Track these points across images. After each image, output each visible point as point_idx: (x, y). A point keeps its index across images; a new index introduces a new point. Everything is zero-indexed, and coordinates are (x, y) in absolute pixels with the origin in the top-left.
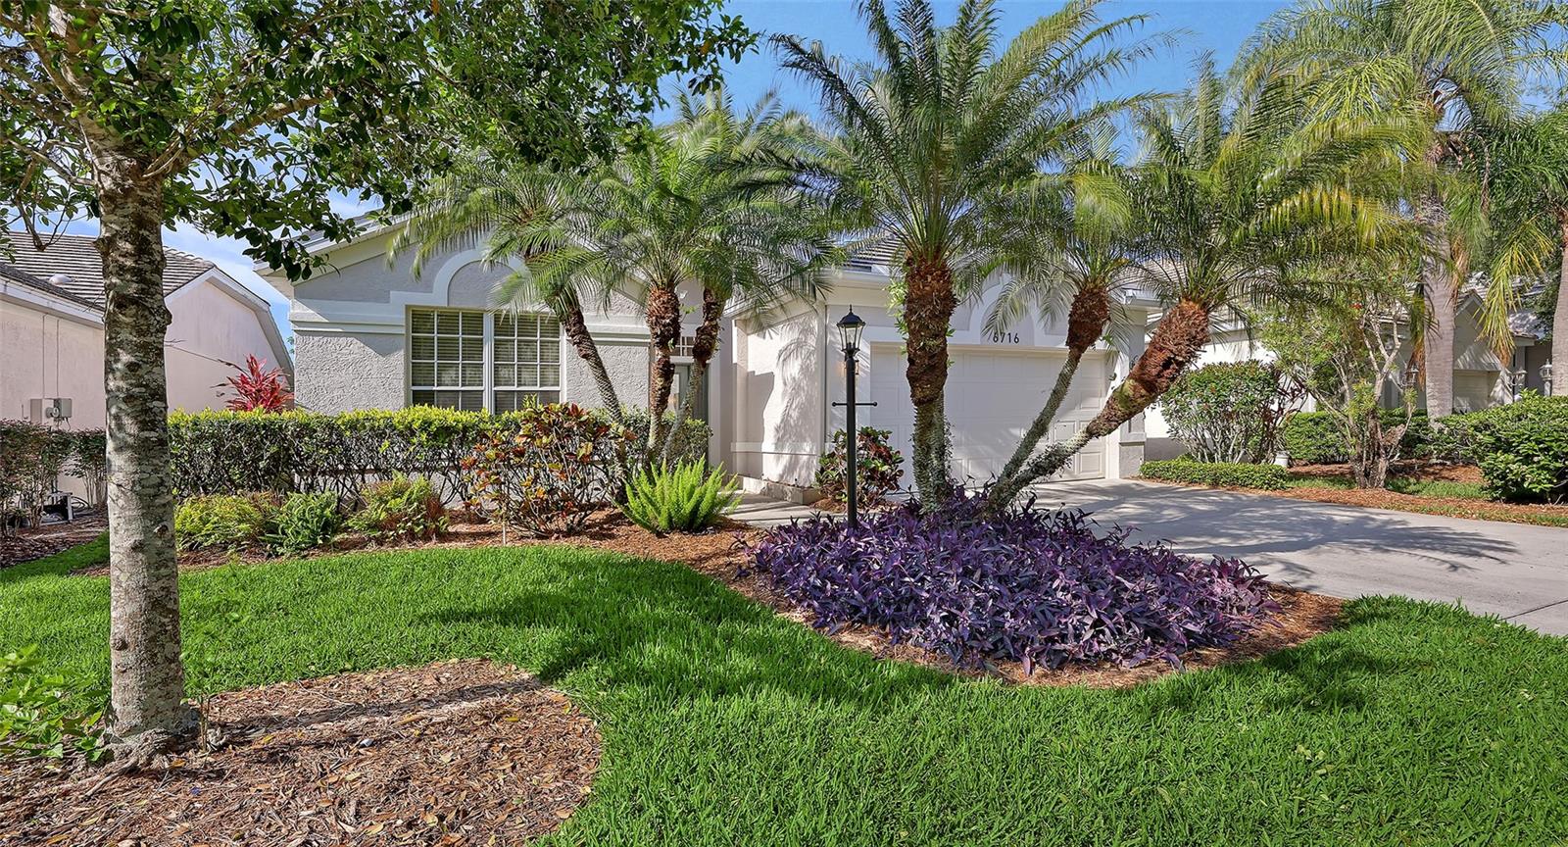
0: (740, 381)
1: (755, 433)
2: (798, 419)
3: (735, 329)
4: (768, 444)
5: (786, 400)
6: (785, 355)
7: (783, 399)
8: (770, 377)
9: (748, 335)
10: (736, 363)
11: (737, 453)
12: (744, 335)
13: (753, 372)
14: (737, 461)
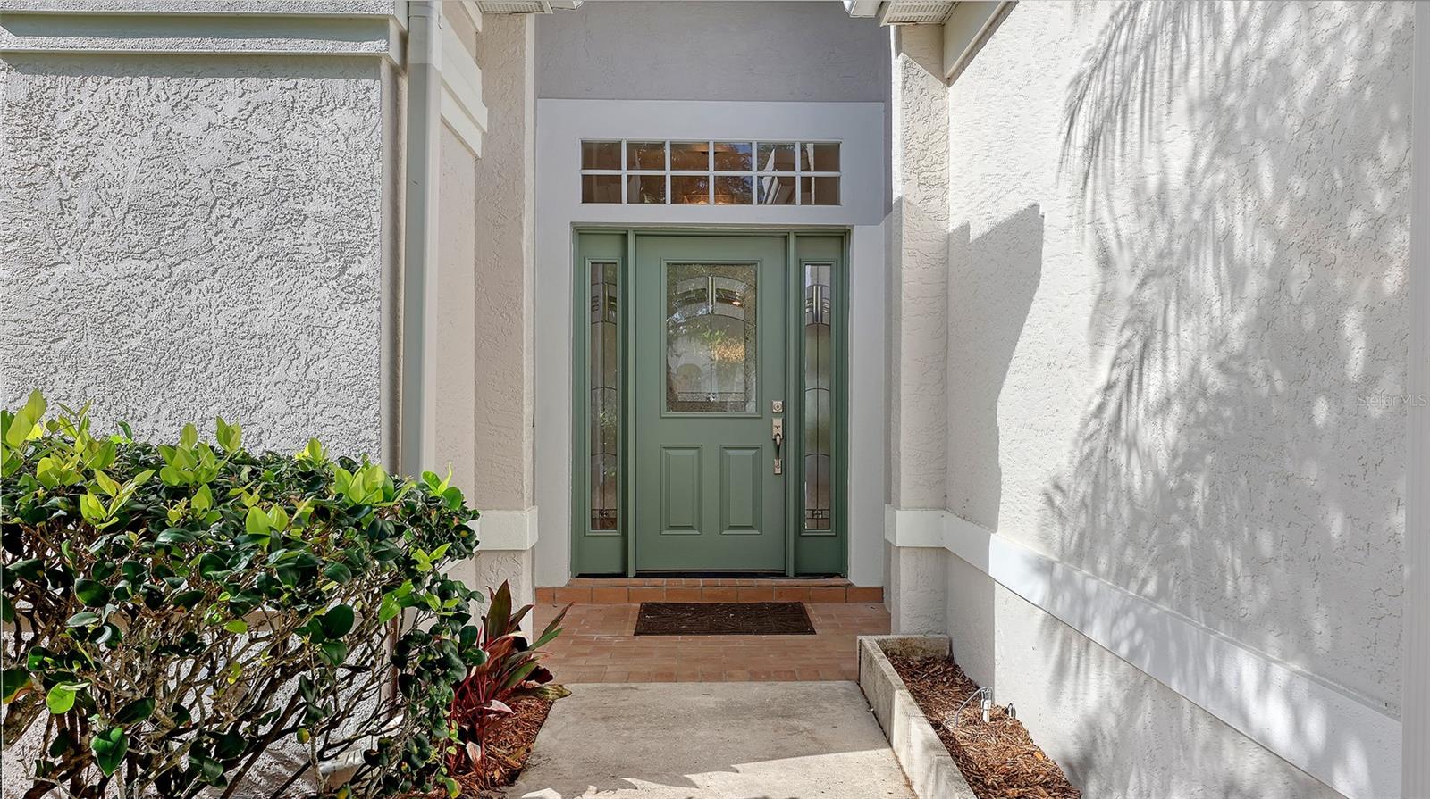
4: (1011, 556)
5: (1113, 341)
7: (1099, 328)
8: (1022, 234)
9: (949, 81)
10: (900, 200)
11: (902, 551)
12: (934, 84)
13: (965, 229)
14: (904, 586)
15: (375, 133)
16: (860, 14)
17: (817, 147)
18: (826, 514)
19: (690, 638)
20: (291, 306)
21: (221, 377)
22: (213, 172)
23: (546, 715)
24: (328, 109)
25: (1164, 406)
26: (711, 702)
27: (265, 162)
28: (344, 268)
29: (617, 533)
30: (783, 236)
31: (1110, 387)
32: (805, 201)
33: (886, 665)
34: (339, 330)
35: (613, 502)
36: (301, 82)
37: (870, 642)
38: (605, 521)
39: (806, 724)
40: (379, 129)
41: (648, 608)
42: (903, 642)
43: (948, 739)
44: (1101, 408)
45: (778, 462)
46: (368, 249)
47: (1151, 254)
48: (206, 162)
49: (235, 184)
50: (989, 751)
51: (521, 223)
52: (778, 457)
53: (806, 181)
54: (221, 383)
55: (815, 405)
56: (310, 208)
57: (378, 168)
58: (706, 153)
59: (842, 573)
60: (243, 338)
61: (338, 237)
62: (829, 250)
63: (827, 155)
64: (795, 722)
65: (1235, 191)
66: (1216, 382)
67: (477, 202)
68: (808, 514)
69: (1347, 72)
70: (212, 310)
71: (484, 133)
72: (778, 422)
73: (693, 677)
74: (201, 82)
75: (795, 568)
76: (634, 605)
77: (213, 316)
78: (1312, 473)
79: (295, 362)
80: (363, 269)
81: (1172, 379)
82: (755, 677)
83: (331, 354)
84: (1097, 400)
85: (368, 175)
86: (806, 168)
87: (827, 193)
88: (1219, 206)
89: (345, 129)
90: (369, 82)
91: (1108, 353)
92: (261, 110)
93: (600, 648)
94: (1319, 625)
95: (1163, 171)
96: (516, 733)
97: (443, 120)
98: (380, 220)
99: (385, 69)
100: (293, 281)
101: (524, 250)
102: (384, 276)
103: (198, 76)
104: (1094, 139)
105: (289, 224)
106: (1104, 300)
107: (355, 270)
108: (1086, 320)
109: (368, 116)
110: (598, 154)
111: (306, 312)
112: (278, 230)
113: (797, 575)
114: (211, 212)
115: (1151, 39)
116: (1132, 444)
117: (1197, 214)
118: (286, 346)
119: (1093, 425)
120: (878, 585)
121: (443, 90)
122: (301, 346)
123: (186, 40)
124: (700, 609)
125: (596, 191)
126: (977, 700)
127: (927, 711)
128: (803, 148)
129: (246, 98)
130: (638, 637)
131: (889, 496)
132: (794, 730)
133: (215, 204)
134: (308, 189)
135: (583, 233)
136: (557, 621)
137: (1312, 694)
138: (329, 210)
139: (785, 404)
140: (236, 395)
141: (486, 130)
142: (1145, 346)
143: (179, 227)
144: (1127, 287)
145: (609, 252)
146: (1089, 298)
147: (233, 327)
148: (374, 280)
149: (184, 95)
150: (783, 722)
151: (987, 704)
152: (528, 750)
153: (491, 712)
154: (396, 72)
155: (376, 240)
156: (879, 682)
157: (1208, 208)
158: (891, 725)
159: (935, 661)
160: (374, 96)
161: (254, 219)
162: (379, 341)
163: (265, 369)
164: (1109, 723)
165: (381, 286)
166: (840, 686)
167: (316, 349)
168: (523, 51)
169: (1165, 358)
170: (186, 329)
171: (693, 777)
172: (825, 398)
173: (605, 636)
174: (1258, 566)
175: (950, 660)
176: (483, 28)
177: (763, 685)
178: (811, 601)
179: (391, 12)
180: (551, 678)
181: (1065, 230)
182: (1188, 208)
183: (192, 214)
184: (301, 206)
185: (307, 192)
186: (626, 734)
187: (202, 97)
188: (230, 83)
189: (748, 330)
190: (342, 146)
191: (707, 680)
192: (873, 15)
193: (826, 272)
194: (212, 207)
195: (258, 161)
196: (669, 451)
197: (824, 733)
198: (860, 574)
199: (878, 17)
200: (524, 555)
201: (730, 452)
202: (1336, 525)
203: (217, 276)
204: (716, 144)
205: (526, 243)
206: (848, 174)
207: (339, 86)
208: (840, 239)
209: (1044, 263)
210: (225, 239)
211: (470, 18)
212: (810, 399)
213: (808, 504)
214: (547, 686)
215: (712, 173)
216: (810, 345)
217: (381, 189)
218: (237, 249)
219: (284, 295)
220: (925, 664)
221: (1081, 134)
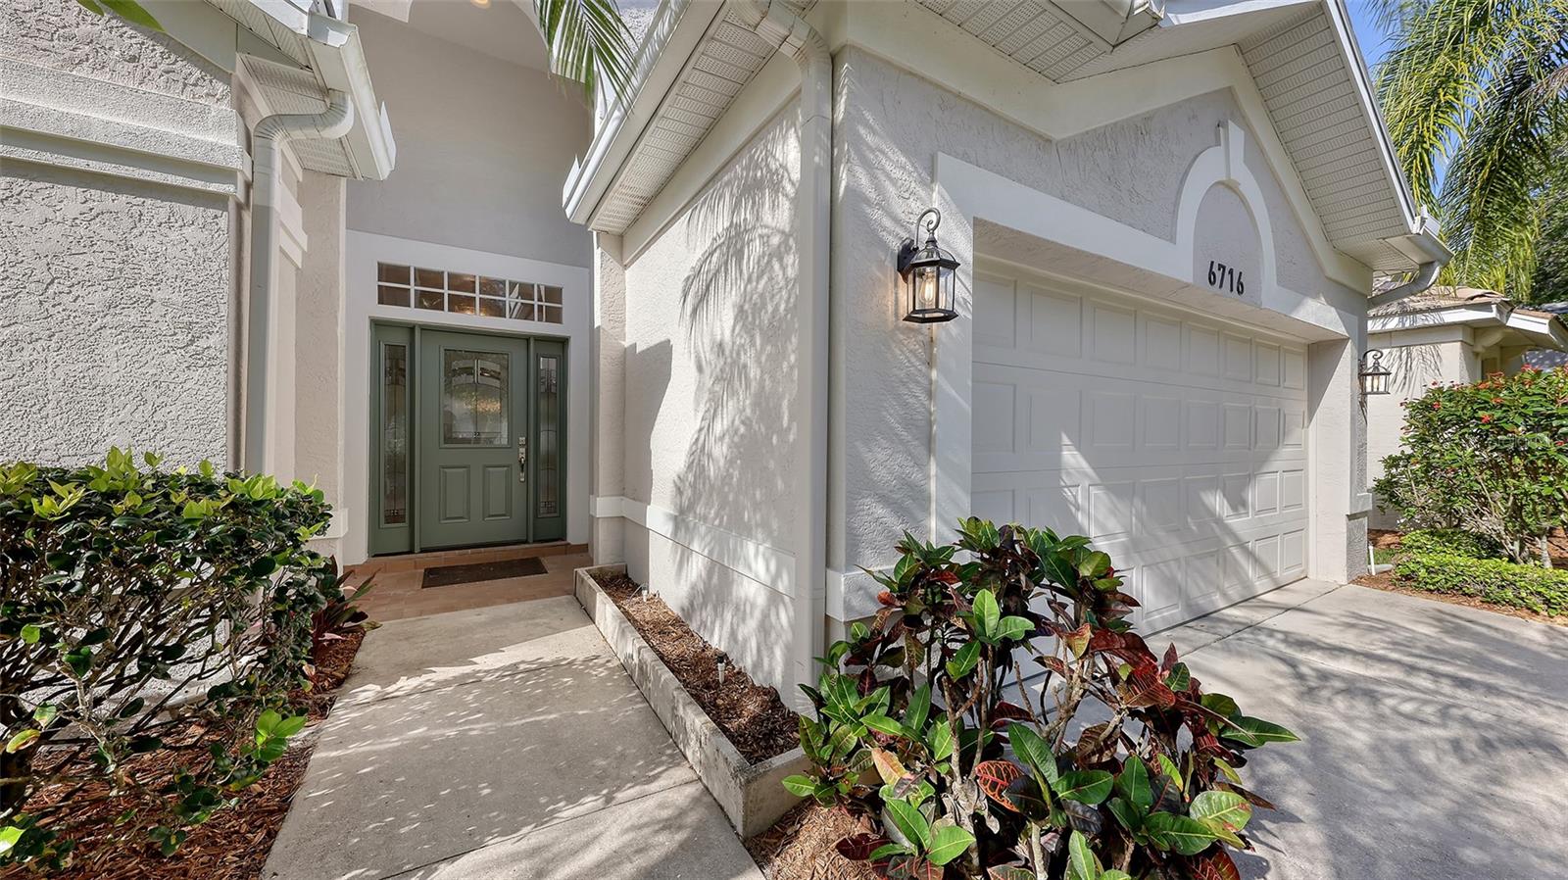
0: (605, 365)
1: (634, 482)
2: (730, 462)
3: (597, 252)
4: (658, 516)
5: (702, 408)
6: (699, 292)
7: (697, 402)
8: (662, 354)
9: (626, 267)
10: (599, 327)
11: (600, 520)
12: (617, 267)
13: (634, 346)
14: (601, 537)
15: (222, 249)
16: (576, 221)
17: (546, 288)
18: (553, 504)
19: (464, 585)
20: (137, 365)
21: (58, 418)
22: (50, 257)
23: (360, 644)
24: (177, 225)
25: (722, 438)
26: (483, 618)
27: (109, 256)
28: (192, 342)
29: (406, 524)
30: (526, 339)
31: (701, 430)
32: (540, 320)
33: (592, 582)
34: (187, 386)
35: (403, 505)
36: (149, 202)
37: (581, 571)
38: (393, 518)
39: (545, 621)
40: (227, 245)
41: (429, 572)
42: (601, 569)
43: (626, 613)
44: (697, 440)
45: (522, 475)
46: (216, 330)
47: (718, 369)
48: (42, 249)
49: (76, 269)
50: (646, 615)
51: (336, 317)
52: (522, 471)
53: (540, 307)
54: (58, 422)
55: (546, 440)
56: (157, 295)
57: (225, 273)
58: (474, 282)
59: (563, 536)
60: (84, 388)
61: (186, 319)
62: (556, 349)
63: (553, 294)
64: (537, 621)
65: (747, 347)
66: (742, 429)
67: (297, 299)
68: (542, 505)
69: (783, 307)
70: (49, 365)
71: (303, 252)
72: (522, 450)
73: (469, 607)
74: (36, 185)
75: (534, 535)
76: (419, 571)
77: (49, 370)
78: (772, 464)
79: (141, 408)
80: (211, 342)
81: (725, 427)
82: (510, 601)
83: (178, 403)
84: (696, 436)
85: (216, 277)
86: (540, 300)
87: (554, 316)
88: (742, 353)
89: (192, 241)
90: (219, 213)
91: (700, 415)
92: (106, 216)
93: (397, 599)
94: (775, 526)
95: (722, 334)
96: (336, 658)
97: (282, 250)
98: (226, 310)
99: (231, 205)
100: (139, 347)
101: (339, 335)
102: (230, 349)
103: (34, 179)
104: (695, 311)
105: (136, 305)
106: (699, 388)
107: (202, 343)
108: (692, 399)
109: (216, 235)
110: (387, 272)
111: (154, 371)
112: (124, 308)
113: (534, 542)
114: (47, 288)
115: (718, 271)
116: (710, 456)
117: (734, 355)
118: (131, 396)
119: (694, 448)
120: (585, 542)
121: (281, 230)
122: (147, 396)
123: (21, 149)
124: (469, 568)
125: (386, 297)
126: (640, 593)
127: (615, 602)
128: (538, 286)
129: (90, 204)
130: (425, 589)
131: (592, 490)
132: (537, 625)
133: (52, 282)
134: (156, 280)
135: (377, 325)
136: (368, 581)
137: (772, 554)
138: (177, 298)
139: (527, 440)
140: (77, 431)
141: (306, 250)
142: (715, 411)
143: (8, 297)
144: (709, 383)
145: (400, 339)
146: (694, 388)
147: (73, 379)
148: (221, 351)
149: (15, 192)
150: (530, 622)
151: (645, 593)
152: (350, 666)
153: (324, 641)
154: (240, 207)
155: (224, 323)
156: (587, 591)
157: (738, 354)
158: (594, 613)
159: (618, 577)
160: (223, 222)
161: (98, 297)
162: (226, 394)
163: (109, 411)
164: (701, 586)
165: (227, 356)
166: (564, 598)
167: (163, 399)
168: (338, 201)
169: (722, 418)
170: (16, 378)
171: (474, 659)
172: (552, 435)
173: (399, 592)
174: (756, 506)
175: (626, 576)
176: (303, 178)
177: (516, 604)
178: (544, 556)
179: (240, 167)
180: (366, 617)
181: (683, 355)
182: (731, 353)
183: (25, 287)
184: (148, 293)
185: (155, 283)
186: (424, 644)
187: (38, 197)
188: (70, 190)
189: (503, 394)
190: (190, 253)
191: (478, 607)
192: (584, 223)
193: (553, 362)
194: (49, 284)
195: (101, 254)
196: (446, 470)
197: (556, 623)
198: (574, 537)
199: (586, 226)
200: (338, 541)
201: (490, 469)
202: (780, 484)
203: (54, 339)
204: (480, 277)
205: (340, 331)
206: (567, 306)
207: (188, 211)
208: (560, 345)
209: (673, 370)
210: (64, 310)
211: (292, 170)
212: (543, 437)
213: (542, 499)
214: (363, 623)
215: (477, 295)
216: (543, 404)
217: (227, 289)
218: (77, 319)
219: (129, 357)
220: (612, 579)
221: (689, 309)
